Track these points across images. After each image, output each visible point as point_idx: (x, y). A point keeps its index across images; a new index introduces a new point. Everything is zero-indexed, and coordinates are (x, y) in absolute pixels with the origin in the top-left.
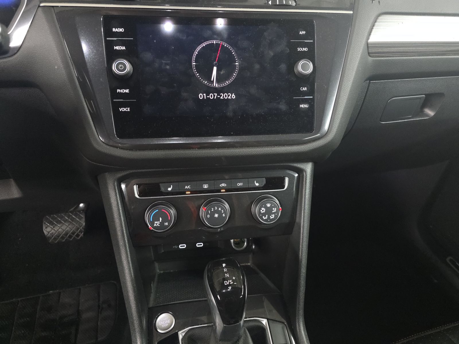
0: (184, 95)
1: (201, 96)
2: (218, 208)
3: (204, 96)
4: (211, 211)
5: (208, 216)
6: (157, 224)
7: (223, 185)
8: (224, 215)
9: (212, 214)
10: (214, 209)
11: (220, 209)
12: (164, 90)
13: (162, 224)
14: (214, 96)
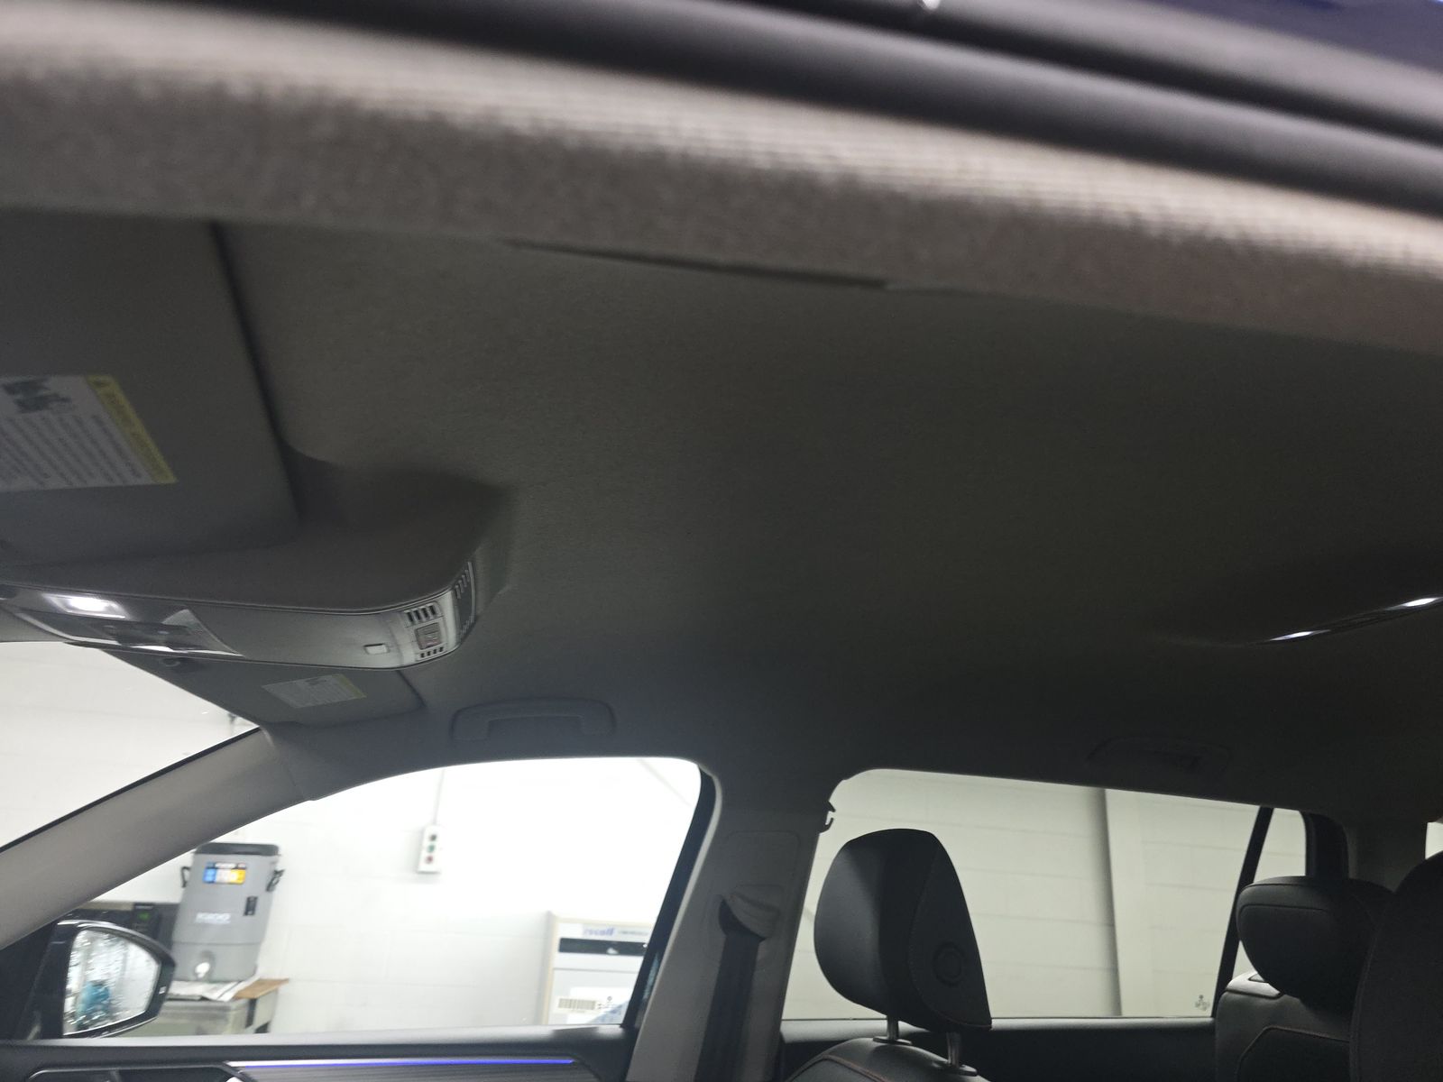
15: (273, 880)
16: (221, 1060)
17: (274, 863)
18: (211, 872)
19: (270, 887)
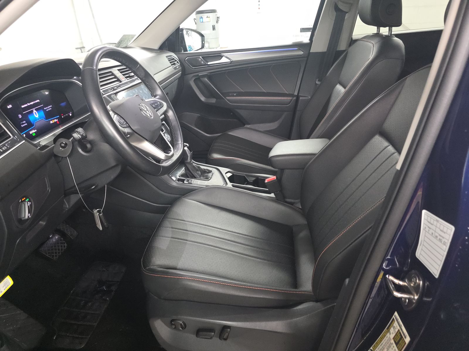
15: (217, 20)
16: (220, 54)
17: (216, 15)
18: (201, 19)
19: (217, 22)
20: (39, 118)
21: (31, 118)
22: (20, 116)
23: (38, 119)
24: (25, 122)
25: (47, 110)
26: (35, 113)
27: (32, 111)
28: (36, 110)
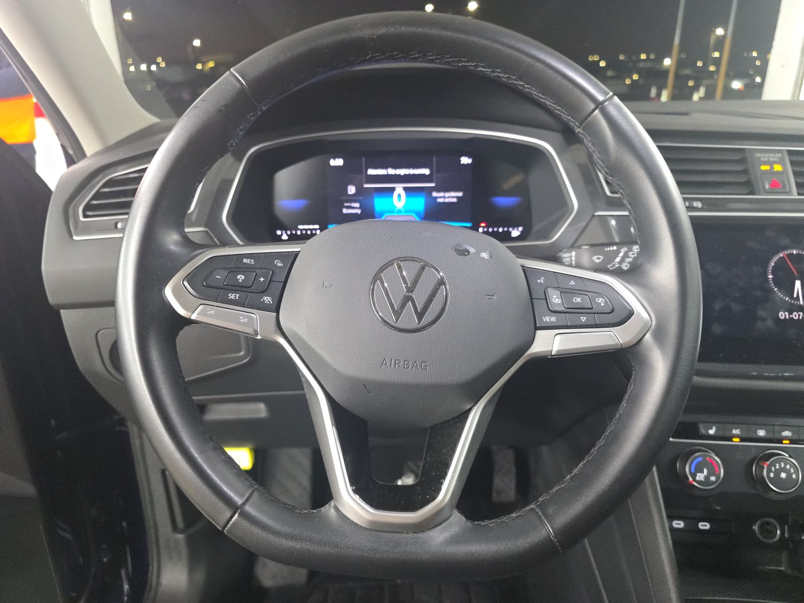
0: (761, 313)
1: (783, 315)
2: (785, 465)
3: (785, 315)
4: (775, 469)
5: (772, 475)
6: (700, 477)
7: (787, 433)
8: (794, 476)
9: (778, 473)
10: (780, 465)
11: (788, 467)
12: (736, 307)
13: (707, 478)
14: (799, 315)
20: (403, 211)
21: (380, 204)
22: (352, 190)
23: (399, 211)
24: (357, 205)
25: (440, 200)
26: (399, 195)
27: (393, 189)
28: (405, 189)
